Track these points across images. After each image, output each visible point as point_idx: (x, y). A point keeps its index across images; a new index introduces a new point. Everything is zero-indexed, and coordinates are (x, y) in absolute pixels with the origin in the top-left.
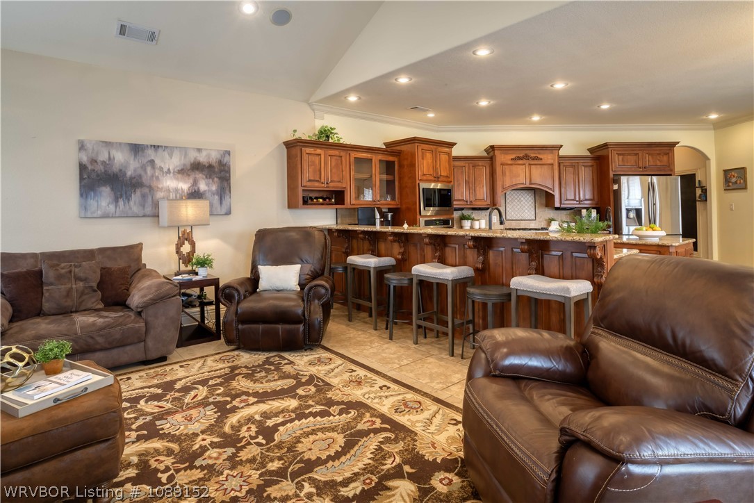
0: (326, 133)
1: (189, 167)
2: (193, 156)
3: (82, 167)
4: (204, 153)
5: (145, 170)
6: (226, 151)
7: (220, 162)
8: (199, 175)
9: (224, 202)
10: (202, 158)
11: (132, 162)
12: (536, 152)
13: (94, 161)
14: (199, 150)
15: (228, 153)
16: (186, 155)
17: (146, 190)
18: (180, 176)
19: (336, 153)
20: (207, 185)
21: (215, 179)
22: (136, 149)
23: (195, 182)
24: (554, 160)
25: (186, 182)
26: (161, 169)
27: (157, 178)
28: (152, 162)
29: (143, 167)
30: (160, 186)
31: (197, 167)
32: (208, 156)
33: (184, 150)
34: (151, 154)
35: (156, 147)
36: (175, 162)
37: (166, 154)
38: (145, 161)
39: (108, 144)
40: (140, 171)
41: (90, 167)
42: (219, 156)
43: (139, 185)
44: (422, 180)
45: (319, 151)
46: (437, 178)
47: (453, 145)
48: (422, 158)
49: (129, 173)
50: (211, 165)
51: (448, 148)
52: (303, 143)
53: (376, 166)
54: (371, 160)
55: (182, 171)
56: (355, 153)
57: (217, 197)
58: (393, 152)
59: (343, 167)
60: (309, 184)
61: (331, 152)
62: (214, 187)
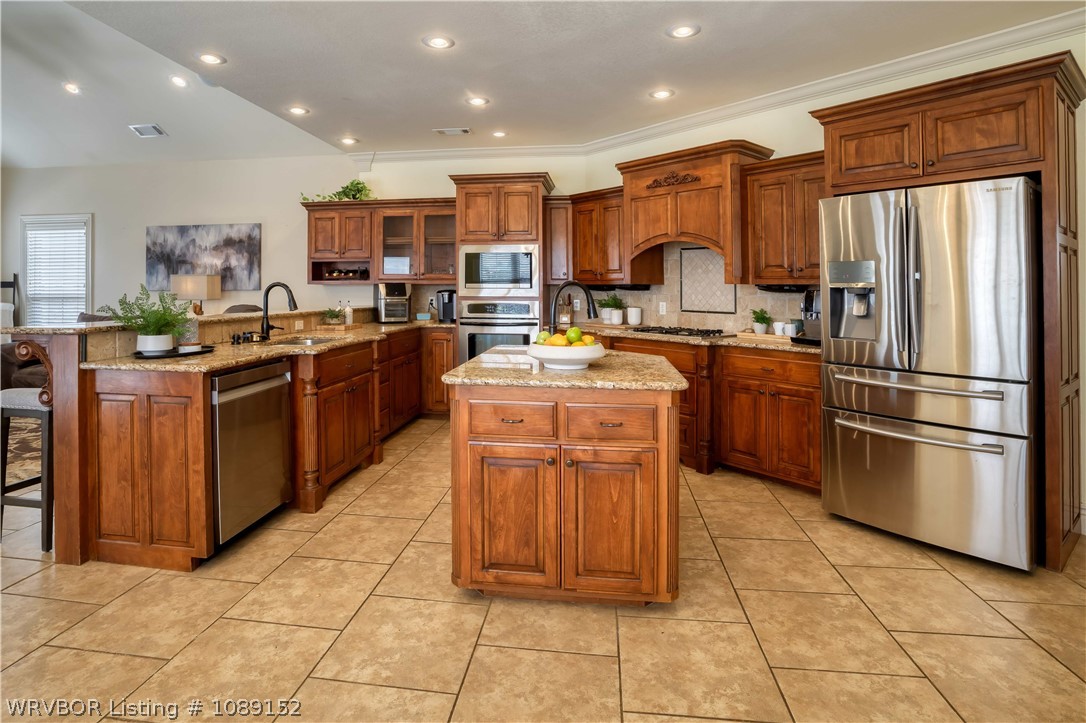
0: (355, 190)
1: (222, 243)
2: (227, 232)
3: (148, 249)
4: (236, 228)
5: (188, 249)
6: (256, 224)
7: (250, 237)
8: (231, 251)
9: (252, 277)
10: (234, 234)
11: (179, 242)
12: (689, 164)
13: (155, 244)
14: (231, 226)
15: (259, 226)
16: (220, 232)
17: (189, 267)
18: (214, 252)
19: (357, 213)
20: (238, 260)
21: (245, 254)
22: (183, 230)
23: (227, 259)
24: (724, 178)
25: (219, 258)
26: (200, 247)
27: (197, 255)
28: (194, 240)
29: (187, 247)
30: (199, 263)
31: (229, 243)
32: (239, 231)
33: (218, 227)
34: (192, 232)
35: (197, 227)
36: (209, 239)
37: (204, 233)
38: (188, 240)
39: (163, 228)
40: (184, 250)
41: (152, 249)
42: (248, 231)
43: (184, 262)
44: (464, 241)
45: (332, 214)
46: (500, 236)
47: (539, 177)
48: (467, 207)
49: (177, 252)
50: (241, 241)
51: (530, 184)
52: (311, 207)
53: (419, 225)
54: (411, 217)
55: (216, 248)
56: (384, 210)
57: (246, 273)
58: (449, 202)
59: (366, 231)
60: (318, 255)
61: (350, 213)
62: (244, 263)
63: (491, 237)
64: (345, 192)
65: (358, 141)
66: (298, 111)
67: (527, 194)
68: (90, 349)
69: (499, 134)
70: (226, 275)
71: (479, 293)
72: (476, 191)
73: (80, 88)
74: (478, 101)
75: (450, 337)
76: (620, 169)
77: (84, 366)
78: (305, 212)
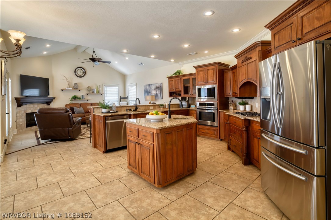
0: (179, 72)
7: (160, 86)
8: (157, 90)
10: (157, 86)
12: (249, 53)
13: (145, 89)
14: (157, 84)
15: (162, 83)
16: (155, 85)
19: (177, 79)
21: (160, 90)
22: (149, 85)
23: (156, 92)
26: (152, 89)
27: (152, 91)
30: (152, 93)
31: (157, 88)
33: (155, 84)
34: (151, 85)
35: (151, 84)
36: (153, 87)
38: (150, 88)
39: (146, 85)
43: (149, 93)
44: (198, 85)
45: (173, 79)
46: (206, 83)
47: (216, 63)
48: (198, 75)
49: (149, 90)
50: (159, 87)
51: (214, 66)
52: (169, 78)
53: (191, 81)
54: (189, 79)
55: (155, 89)
56: (183, 77)
57: (160, 95)
58: (194, 74)
59: (180, 83)
60: (170, 90)
61: (176, 79)
62: (159, 92)
63: (204, 83)
64: (176, 73)
65: (175, 60)
66: (153, 56)
67: (213, 69)
68: (95, 111)
69: (206, 52)
70: (156, 95)
71: (201, 100)
72: (200, 70)
73: (128, 58)
74: (186, 46)
75: (195, 112)
76: (236, 57)
77: (94, 114)
78: (168, 79)
